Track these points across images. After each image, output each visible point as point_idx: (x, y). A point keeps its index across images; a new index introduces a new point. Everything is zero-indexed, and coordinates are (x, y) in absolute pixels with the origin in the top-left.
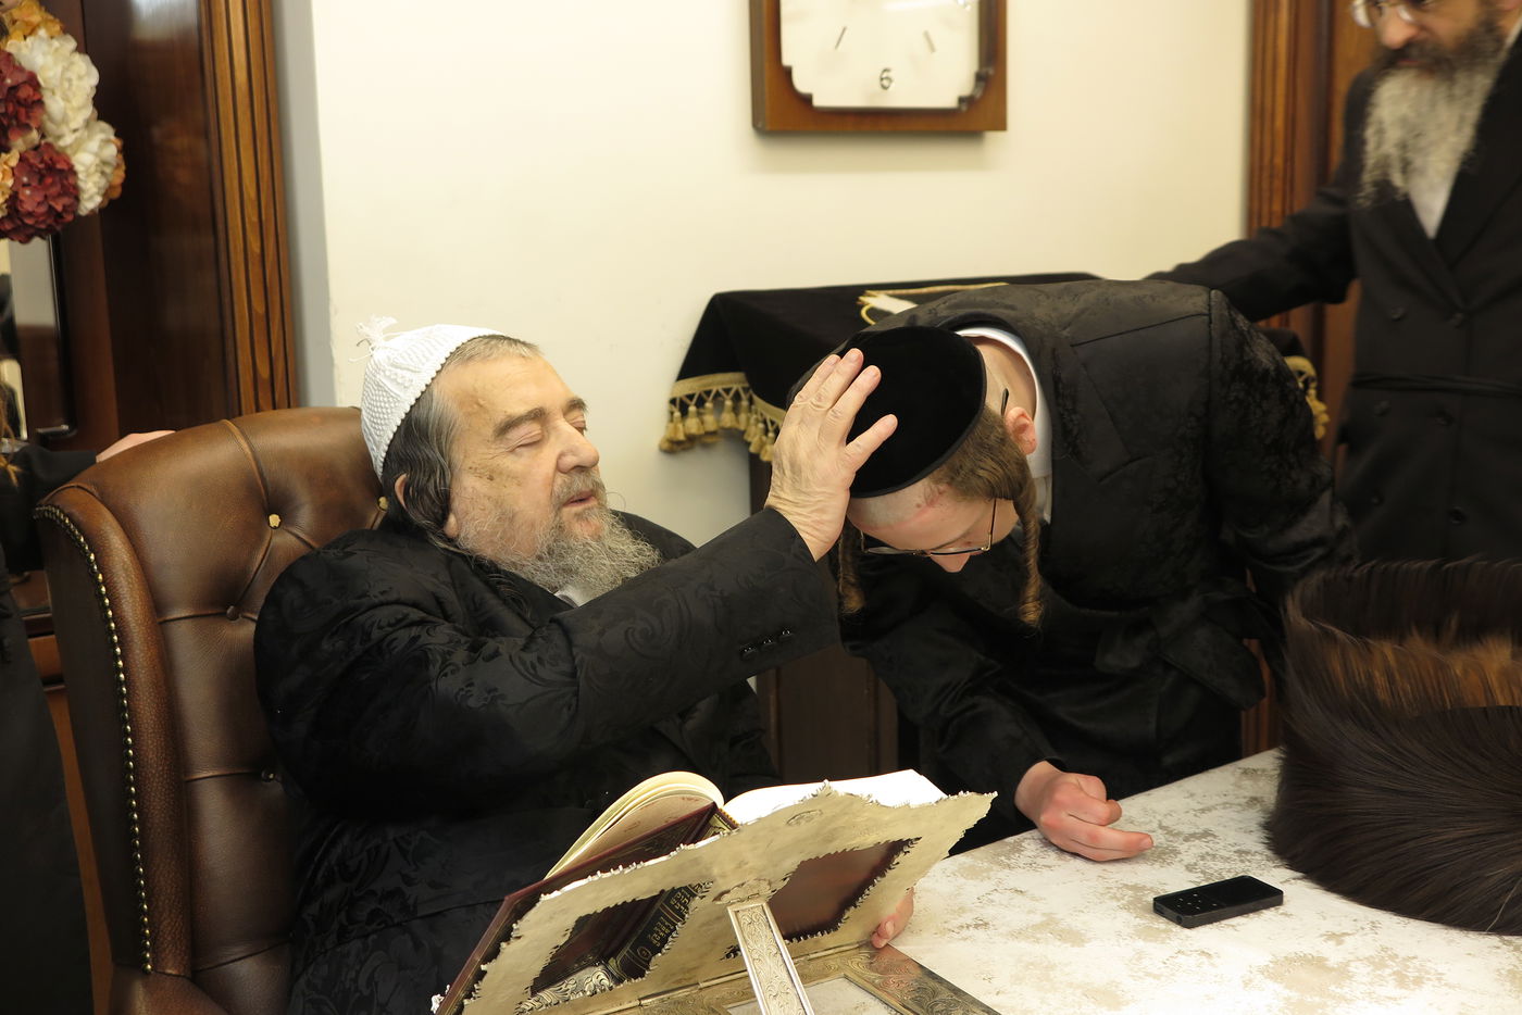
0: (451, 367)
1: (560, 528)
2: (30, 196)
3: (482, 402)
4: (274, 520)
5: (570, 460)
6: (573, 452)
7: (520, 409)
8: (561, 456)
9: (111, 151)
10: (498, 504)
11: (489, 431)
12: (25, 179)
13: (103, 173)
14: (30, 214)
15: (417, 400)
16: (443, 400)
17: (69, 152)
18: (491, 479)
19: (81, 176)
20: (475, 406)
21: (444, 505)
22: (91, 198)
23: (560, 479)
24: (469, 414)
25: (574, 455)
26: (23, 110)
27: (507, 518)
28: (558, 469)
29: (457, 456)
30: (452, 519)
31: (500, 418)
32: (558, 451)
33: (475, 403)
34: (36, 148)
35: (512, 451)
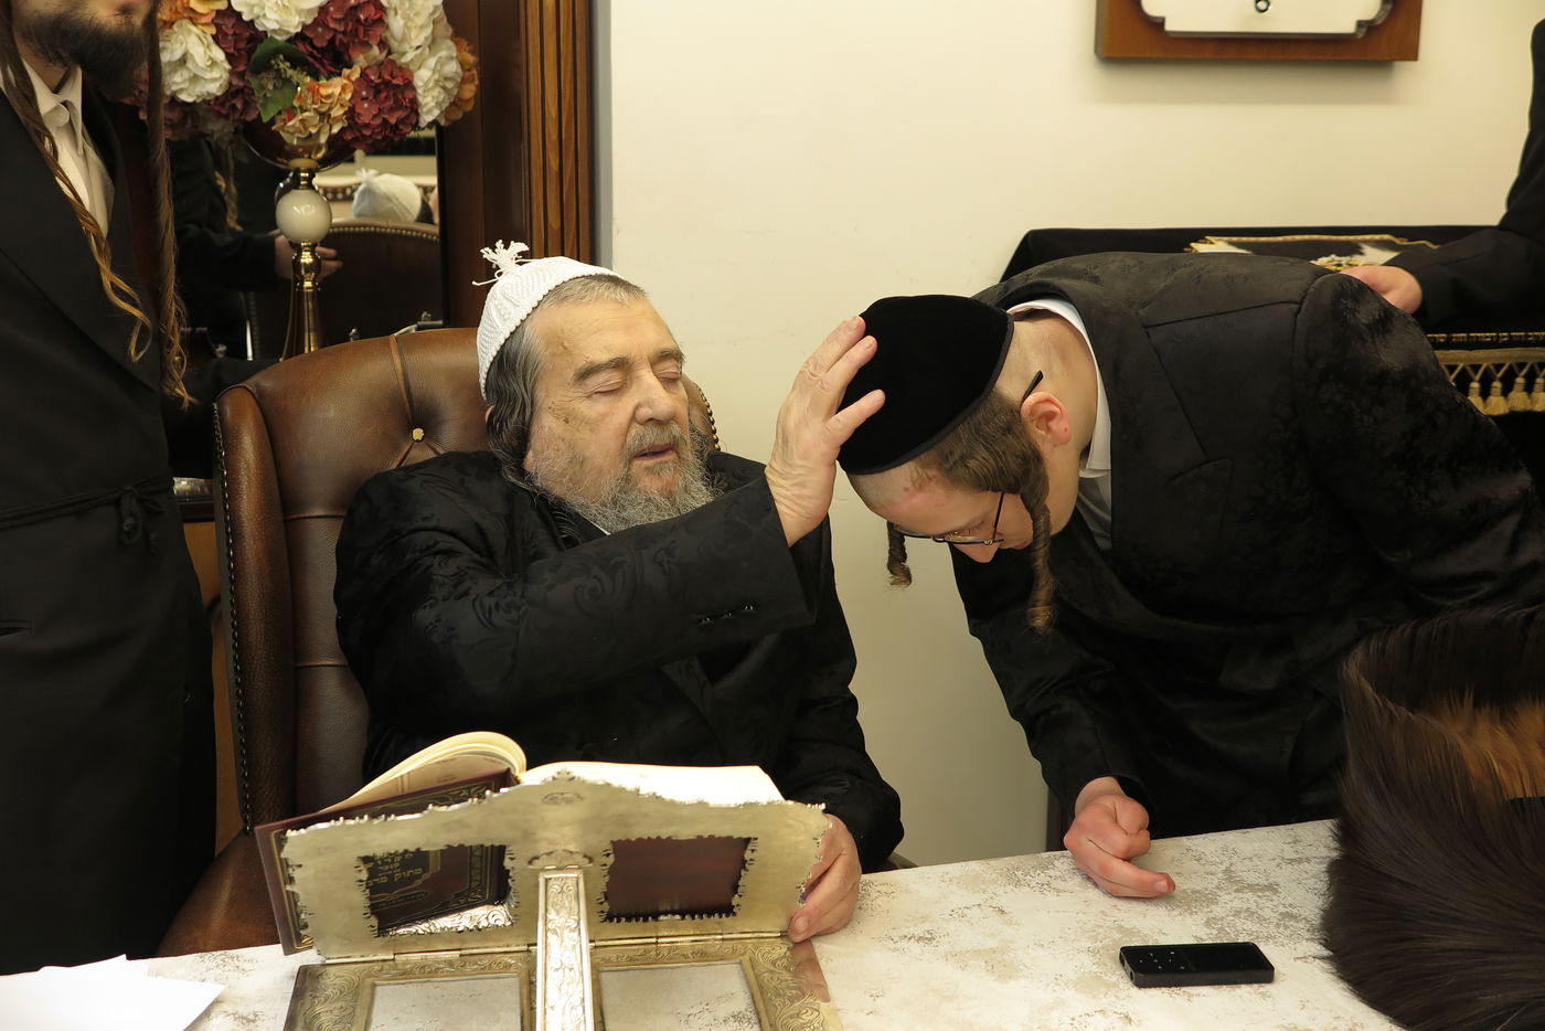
0: (545, 306)
1: (627, 479)
2: (368, 109)
3: (566, 344)
4: (418, 434)
5: (645, 412)
6: (650, 404)
7: (602, 357)
8: (637, 407)
9: (453, 68)
10: (571, 446)
11: (570, 375)
12: (364, 93)
13: (444, 88)
14: (367, 126)
15: (512, 333)
16: (534, 337)
17: (412, 67)
18: (567, 421)
19: (420, 91)
20: (561, 348)
21: (523, 438)
22: (429, 111)
23: (635, 430)
24: (554, 355)
25: (650, 407)
26: (361, 29)
27: (578, 462)
28: (633, 418)
29: (540, 395)
30: (530, 454)
31: (581, 363)
32: (636, 401)
33: (561, 344)
34: (380, 64)
35: (589, 397)
